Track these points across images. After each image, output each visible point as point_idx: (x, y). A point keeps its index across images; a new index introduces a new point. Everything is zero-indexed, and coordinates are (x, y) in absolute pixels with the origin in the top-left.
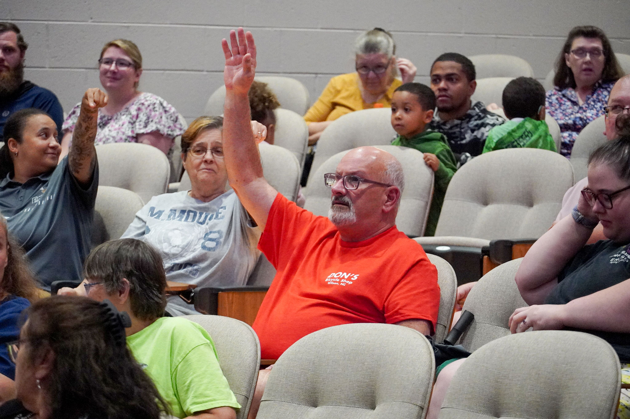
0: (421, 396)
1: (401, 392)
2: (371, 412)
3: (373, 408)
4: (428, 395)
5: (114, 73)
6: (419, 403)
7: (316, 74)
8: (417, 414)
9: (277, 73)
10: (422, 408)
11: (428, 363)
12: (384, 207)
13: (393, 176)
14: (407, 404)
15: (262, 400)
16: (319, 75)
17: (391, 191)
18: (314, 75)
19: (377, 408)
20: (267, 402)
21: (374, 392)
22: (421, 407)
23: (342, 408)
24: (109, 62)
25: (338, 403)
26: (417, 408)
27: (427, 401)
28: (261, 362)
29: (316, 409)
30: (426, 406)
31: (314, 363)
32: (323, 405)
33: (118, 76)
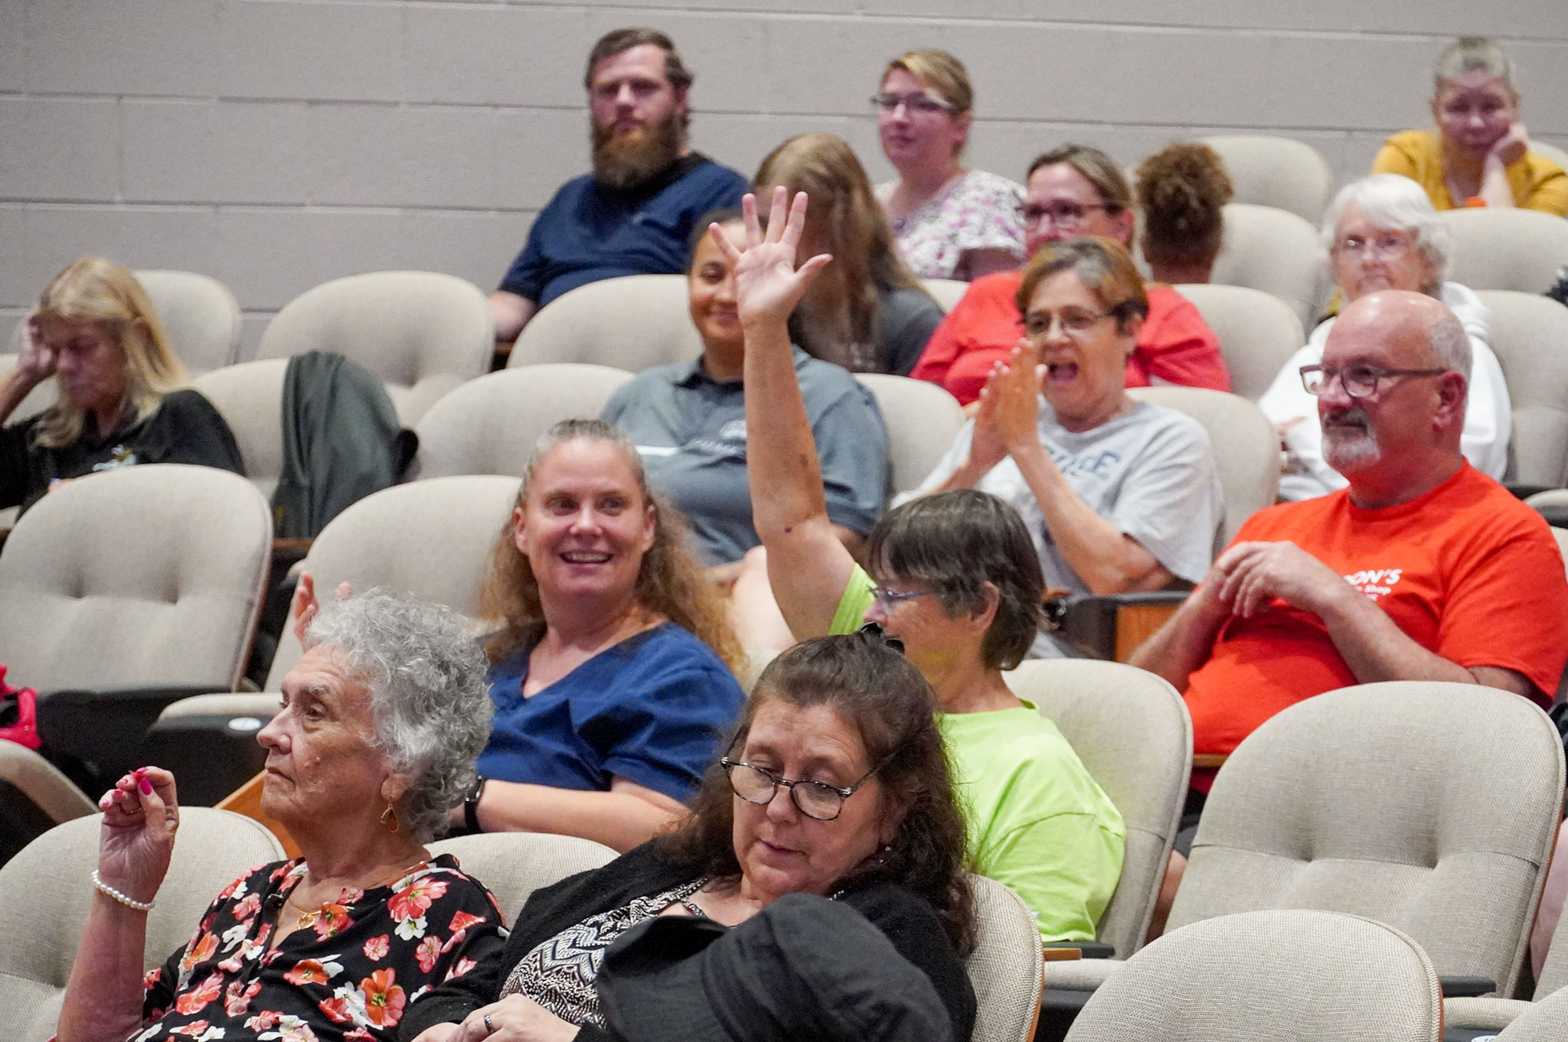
0: (1533, 841)
1: (1492, 832)
2: (1426, 873)
3: (1432, 864)
4: (1550, 838)
5: (901, 126)
6: (1531, 856)
7: (1349, 130)
8: (1525, 878)
9: (1262, 127)
10: (1536, 867)
11: (1550, 769)
12: (1437, 420)
13: (1446, 348)
14: (1503, 858)
15: (1195, 843)
16: (1356, 133)
17: (1448, 383)
18: (1342, 135)
19: (1439, 864)
20: (1203, 849)
21: (1433, 832)
22: (1532, 863)
23: (1363, 864)
24: (892, 102)
25: (1356, 851)
26: (1526, 866)
27: (1547, 852)
28: (1194, 760)
29: (1311, 865)
30: (1545, 862)
31: (1306, 766)
32: (1324, 856)
33: (910, 133)
